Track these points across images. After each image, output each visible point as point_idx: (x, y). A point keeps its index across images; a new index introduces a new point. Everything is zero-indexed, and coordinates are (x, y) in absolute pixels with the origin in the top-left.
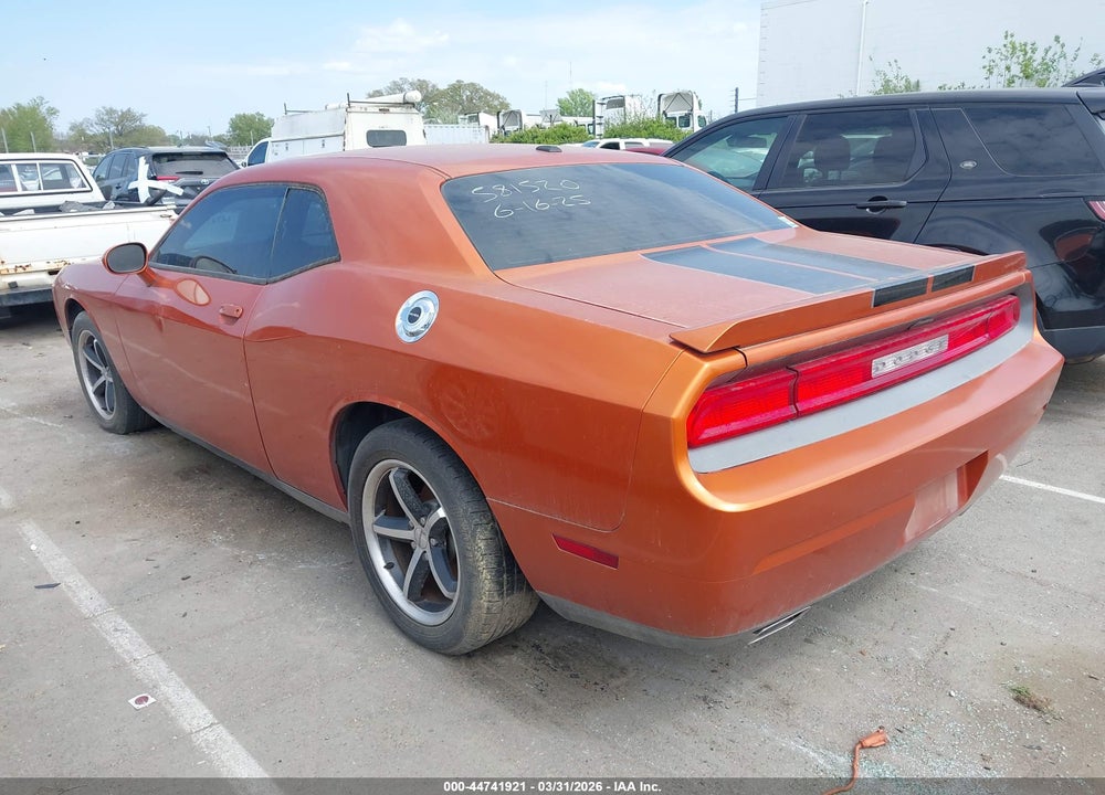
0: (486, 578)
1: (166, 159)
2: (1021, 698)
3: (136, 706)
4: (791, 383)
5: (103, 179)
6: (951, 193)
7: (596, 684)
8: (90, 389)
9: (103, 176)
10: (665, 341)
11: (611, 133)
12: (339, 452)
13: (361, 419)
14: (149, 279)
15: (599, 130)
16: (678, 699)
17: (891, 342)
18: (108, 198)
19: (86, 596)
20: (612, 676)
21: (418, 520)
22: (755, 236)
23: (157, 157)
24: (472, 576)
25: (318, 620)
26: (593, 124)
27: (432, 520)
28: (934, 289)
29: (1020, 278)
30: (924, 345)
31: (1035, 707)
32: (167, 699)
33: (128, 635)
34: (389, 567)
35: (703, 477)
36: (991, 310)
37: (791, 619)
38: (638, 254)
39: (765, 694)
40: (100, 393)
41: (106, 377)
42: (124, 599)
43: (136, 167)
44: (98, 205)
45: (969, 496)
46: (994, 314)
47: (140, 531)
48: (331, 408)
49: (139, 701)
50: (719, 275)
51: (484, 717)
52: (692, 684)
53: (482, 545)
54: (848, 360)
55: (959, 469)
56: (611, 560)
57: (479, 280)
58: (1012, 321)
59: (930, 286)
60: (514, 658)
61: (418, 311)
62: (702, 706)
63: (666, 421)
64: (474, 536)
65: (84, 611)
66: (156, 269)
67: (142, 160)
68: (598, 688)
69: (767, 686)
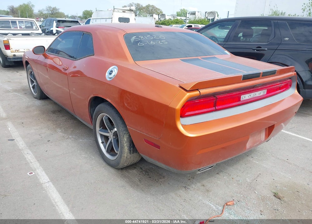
0: (126, 149)
1: (62, 22)
2: (276, 195)
3: (29, 175)
4: (215, 101)
5: (44, 27)
6: (281, 47)
7: (156, 180)
8: (31, 86)
9: (44, 26)
10: (177, 86)
11: (190, 22)
12: (91, 110)
13: (97, 101)
14: (46, 57)
15: (187, 21)
16: (178, 186)
17: (248, 91)
18: (43, 32)
19: (21, 144)
20: (160, 178)
21: (110, 131)
22: (215, 56)
23: (59, 21)
24: (122, 148)
25: (82, 155)
26: (186, 19)
27: (113, 131)
28: (263, 76)
29: (292, 75)
30: (259, 92)
31: (279, 198)
32: (38, 174)
33: (30, 155)
34: (102, 143)
35: (184, 126)
36: (282, 83)
37: (210, 167)
38: (179, 59)
39: (202, 187)
40: (33, 87)
41: (35, 83)
42: (31, 145)
43: (53, 24)
44: (40, 34)
45: (268, 137)
46: (283, 84)
47: (39, 127)
48: (89, 97)
49: (30, 174)
50: (200, 67)
51: (123, 186)
52: (182, 183)
53: (125, 139)
54: (234, 95)
55: (266, 129)
56: (158, 147)
57: (130, 63)
58: (289, 87)
59: (261, 75)
60: (134, 171)
61: (112, 71)
62: (184, 189)
63: (174, 109)
64: (123, 137)
65: (20, 148)
66: (47, 54)
67: (55, 22)
68: (156, 181)
69: (203, 185)
